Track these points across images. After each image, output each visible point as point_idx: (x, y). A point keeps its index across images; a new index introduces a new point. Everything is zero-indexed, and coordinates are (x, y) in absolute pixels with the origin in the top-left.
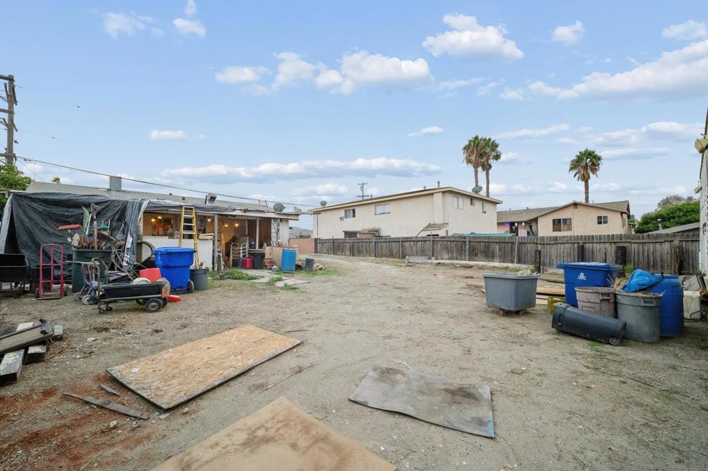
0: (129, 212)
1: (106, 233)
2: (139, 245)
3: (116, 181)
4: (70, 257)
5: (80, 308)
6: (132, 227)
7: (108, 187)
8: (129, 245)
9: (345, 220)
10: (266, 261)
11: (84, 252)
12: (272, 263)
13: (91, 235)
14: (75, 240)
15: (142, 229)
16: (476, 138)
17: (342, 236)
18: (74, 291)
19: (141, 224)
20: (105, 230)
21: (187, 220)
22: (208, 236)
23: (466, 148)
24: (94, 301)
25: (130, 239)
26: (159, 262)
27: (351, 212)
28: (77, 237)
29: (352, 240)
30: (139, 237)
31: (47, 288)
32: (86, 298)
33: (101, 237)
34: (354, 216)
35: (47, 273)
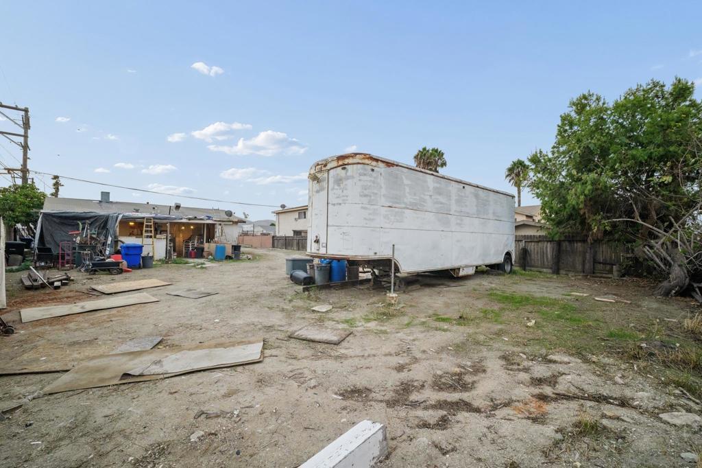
0: (110, 222)
1: (94, 236)
2: (116, 242)
3: (105, 195)
4: (74, 249)
5: (80, 274)
6: (111, 231)
7: (100, 199)
8: (109, 242)
9: (299, 220)
10: (205, 254)
11: (83, 246)
12: (210, 254)
13: (86, 236)
14: (78, 240)
15: (118, 232)
16: (424, 149)
17: (291, 234)
18: (77, 267)
19: (118, 229)
20: (94, 234)
21: (147, 226)
22: (163, 236)
23: (416, 157)
24: (87, 271)
25: (110, 239)
26: (123, 252)
27: (303, 214)
28: (79, 238)
29: (298, 238)
30: (116, 237)
31: (63, 265)
32: (83, 270)
33: (92, 238)
34: (305, 217)
35: (63, 257)
